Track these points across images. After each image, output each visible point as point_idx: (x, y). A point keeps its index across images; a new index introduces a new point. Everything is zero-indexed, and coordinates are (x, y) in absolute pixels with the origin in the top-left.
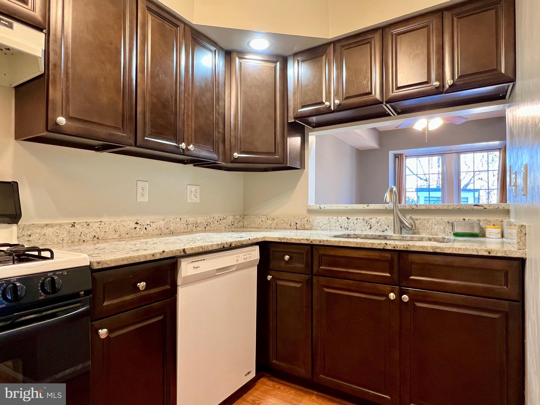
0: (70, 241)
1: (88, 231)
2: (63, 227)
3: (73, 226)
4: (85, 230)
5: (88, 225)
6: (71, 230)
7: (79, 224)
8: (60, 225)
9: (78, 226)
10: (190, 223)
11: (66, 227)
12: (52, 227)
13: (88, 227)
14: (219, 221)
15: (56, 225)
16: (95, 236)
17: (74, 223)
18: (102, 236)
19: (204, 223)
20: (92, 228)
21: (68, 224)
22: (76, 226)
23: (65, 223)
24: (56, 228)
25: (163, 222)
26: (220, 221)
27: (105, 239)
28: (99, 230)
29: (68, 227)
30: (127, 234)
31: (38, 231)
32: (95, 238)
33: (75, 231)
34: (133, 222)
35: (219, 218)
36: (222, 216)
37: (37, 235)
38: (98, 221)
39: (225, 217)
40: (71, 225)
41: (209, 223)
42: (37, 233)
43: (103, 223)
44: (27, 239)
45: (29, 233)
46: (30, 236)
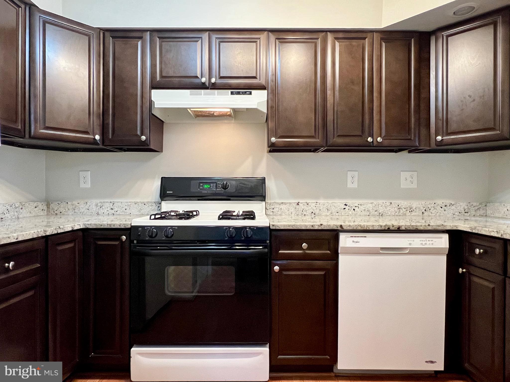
0: (296, 214)
1: (308, 208)
2: (291, 205)
3: (298, 204)
4: (306, 207)
5: (308, 204)
6: (297, 207)
7: (302, 203)
8: (290, 203)
9: (301, 205)
10: (402, 207)
11: (294, 205)
12: (285, 205)
13: (307, 206)
14: (444, 207)
15: (288, 203)
16: (312, 212)
17: (299, 202)
18: (317, 213)
19: (422, 208)
20: (310, 206)
21: (295, 203)
22: (300, 205)
23: (293, 202)
24: (287, 205)
25: (370, 205)
26: (446, 208)
27: (320, 215)
28: (315, 208)
29: (295, 205)
30: (338, 212)
31: (278, 206)
32: (312, 213)
33: (299, 208)
34: (342, 204)
35: (444, 204)
36: (448, 202)
37: (277, 209)
38: (315, 202)
39: (453, 203)
40: (296, 204)
41: (429, 209)
42: (277, 207)
43: (319, 204)
44: (272, 210)
45: (273, 207)
46: (273, 209)
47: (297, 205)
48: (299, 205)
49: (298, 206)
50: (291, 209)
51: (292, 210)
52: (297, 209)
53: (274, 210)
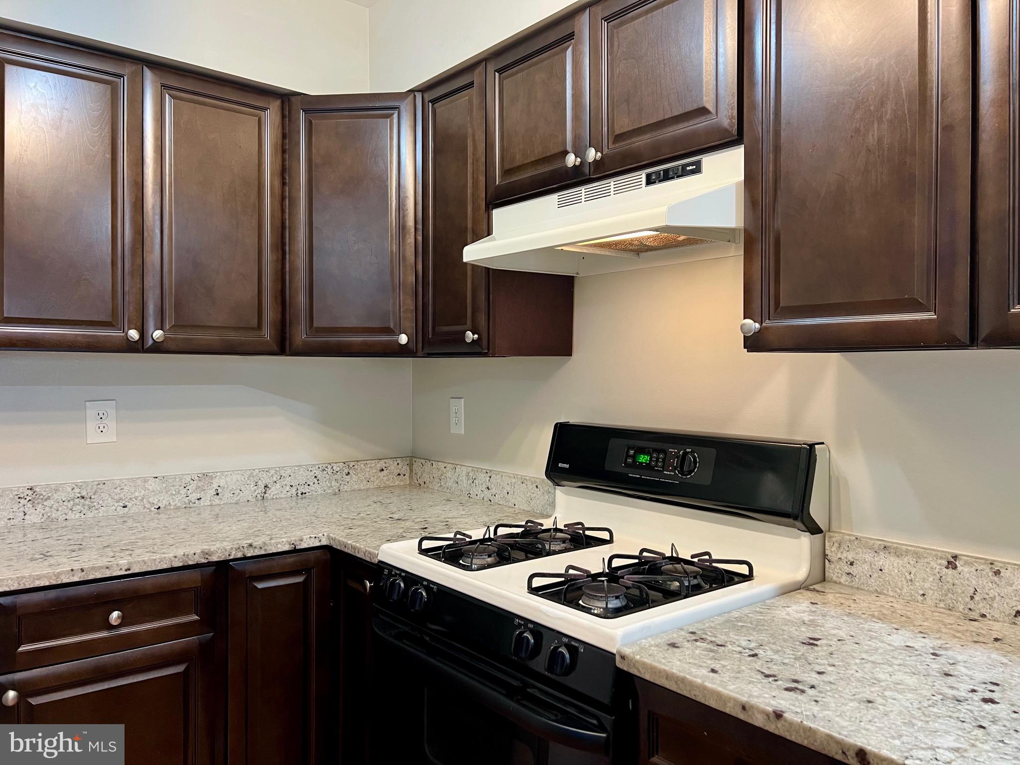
0: (942, 605)
1: (999, 591)
3: (951, 564)
4: (989, 586)
5: (998, 572)
6: (946, 574)
7: (969, 562)
8: (918, 556)
9: (966, 569)
11: (933, 563)
12: (898, 556)
13: (995, 579)
17: (955, 557)
20: (1010, 585)
21: (938, 556)
22: (960, 567)
23: (930, 553)
24: (906, 559)
29: (938, 565)
31: (868, 557)
33: (957, 582)
37: (867, 567)
40: (945, 562)
42: (865, 562)
44: (847, 569)
45: (851, 556)
46: (852, 564)
47: (947, 568)
48: (955, 568)
49: (950, 571)
50: (924, 580)
51: (927, 585)
52: (950, 586)
53: (853, 570)
